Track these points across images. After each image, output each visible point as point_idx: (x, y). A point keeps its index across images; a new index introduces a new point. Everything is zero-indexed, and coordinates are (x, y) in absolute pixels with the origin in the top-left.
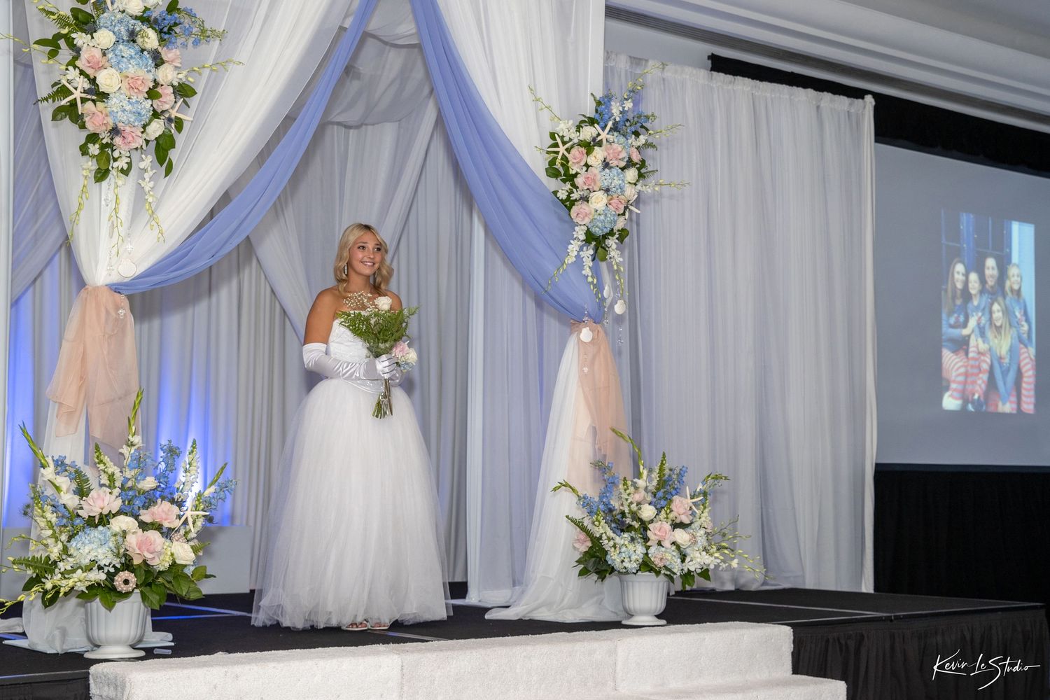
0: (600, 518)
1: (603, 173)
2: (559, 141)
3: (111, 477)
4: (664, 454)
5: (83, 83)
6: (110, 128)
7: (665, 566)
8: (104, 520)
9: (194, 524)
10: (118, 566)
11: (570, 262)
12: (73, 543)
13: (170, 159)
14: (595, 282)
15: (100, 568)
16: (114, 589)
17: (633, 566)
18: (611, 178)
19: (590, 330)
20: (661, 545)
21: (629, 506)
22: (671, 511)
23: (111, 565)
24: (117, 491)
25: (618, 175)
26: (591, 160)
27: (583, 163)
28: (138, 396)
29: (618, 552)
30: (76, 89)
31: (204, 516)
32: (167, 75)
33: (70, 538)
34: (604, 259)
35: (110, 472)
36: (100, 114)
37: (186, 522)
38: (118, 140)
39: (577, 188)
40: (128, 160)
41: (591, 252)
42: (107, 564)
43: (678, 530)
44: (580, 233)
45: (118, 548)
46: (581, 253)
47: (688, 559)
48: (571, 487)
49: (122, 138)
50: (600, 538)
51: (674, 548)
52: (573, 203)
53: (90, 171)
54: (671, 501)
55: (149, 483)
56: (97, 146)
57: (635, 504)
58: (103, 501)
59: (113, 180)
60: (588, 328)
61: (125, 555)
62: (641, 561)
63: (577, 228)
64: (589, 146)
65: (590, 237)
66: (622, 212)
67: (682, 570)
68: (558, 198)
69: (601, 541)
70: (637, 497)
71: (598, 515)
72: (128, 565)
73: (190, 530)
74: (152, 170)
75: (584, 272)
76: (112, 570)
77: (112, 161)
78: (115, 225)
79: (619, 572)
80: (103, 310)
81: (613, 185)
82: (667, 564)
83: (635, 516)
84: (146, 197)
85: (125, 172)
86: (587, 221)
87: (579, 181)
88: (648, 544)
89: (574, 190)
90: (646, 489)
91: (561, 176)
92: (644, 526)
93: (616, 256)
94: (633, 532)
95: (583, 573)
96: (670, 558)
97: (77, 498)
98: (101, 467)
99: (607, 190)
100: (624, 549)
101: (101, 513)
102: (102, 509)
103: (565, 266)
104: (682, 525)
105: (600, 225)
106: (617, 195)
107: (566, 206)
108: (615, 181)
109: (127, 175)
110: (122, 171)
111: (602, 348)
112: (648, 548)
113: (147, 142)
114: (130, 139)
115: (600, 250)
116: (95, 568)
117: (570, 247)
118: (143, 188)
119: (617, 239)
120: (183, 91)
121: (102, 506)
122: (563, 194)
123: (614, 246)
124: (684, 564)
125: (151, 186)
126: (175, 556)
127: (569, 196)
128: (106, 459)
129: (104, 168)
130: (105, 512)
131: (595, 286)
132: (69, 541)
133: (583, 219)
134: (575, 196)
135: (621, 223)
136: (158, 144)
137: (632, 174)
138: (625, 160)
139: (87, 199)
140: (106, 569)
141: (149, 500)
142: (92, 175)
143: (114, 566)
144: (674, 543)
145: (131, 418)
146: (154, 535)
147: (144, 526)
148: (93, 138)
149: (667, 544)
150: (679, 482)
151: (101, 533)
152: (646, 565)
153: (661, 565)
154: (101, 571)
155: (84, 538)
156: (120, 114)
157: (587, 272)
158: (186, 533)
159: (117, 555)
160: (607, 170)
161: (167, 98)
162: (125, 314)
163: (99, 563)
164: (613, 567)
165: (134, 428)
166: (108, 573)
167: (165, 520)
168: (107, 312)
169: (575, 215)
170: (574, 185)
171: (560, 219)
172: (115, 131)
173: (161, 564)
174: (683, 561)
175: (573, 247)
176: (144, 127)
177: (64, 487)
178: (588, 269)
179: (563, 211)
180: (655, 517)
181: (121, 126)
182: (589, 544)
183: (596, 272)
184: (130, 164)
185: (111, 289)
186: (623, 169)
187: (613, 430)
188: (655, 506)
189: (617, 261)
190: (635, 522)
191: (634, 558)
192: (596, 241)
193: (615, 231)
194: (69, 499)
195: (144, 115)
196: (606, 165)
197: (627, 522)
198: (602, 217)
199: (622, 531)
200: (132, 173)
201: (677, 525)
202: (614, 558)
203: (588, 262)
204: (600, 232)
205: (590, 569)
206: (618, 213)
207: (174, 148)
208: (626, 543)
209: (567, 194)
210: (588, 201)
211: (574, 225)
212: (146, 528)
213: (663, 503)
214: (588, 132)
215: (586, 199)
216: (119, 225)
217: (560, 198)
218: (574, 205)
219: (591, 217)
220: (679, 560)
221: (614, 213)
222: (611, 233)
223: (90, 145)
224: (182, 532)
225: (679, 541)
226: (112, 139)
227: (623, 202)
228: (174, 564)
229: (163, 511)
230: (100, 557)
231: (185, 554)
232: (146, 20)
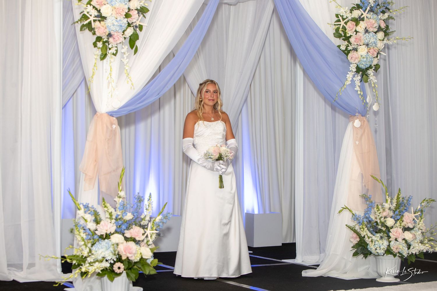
0: (364, 227)
1: (365, 36)
2: (340, 18)
3: (111, 214)
4: (400, 189)
5: (94, 13)
6: (107, 34)
7: (399, 252)
8: (107, 236)
9: (151, 237)
10: (115, 260)
11: (348, 84)
12: (94, 248)
13: (136, 46)
14: (362, 94)
15: (107, 261)
16: (113, 271)
17: (382, 252)
18: (370, 38)
19: (359, 121)
20: (397, 241)
21: (380, 219)
22: (403, 221)
23: (112, 259)
24: (113, 221)
25: (373, 36)
26: (358, 29)
27: (354, 30)
28: (122, 171)
29: (374, 244)
30: (91, 16)
31: (156, 233)
32: (136, 3)
33: (93, 245)
34: (366, 81)
35: (110, 212)
36: (102, 27)
37: (147, 236)
38: (111, 40)
39: (351, 44)
40: (116, 49)
41: (359, 78)
42: (110, 259)
43: (406, 232)
44: (353, 68)
45: (115, 251)
46: (354, 78)
47: (411, 247)
48: (348, 209)
49: (113, 39)
50: (364, 237)
51: (404, 242)
52: (349, 52)
53: (98, 55)
54: (403, 216)
55: (129, 216)
56: (101, 43)
57: (383, 218)
58: (107, 226)
59: (109, 59)
60: (358, 120)
61: (118, 254)
62: (386, 249)
63: (351, 65)
64: (357, 21)
65: (359, 69)
66: (376, 56)
67: (408, 254)
68: (341, 49)
69: (364, 239)
70: (385, 214)
71: (363, 225)
72: (119, 259)
73: (149, 241)
74: (127, 53)
75: (356, 89)
77: (108, 49)
78: (110, 82)
79: (374, 254)
80: (105, 126)
81: (370, 42)
82: (400, 250)
83: (383, 225)
84: (125, 67)
86: (357, 61)
87: (352, 40)
88: (390, 240)
89: (350, 45)
90: (390, 209)
91: (342, 37)
92: (388, 229)
93: (373, 79)
94: (382, 233)
95: (355, 254)
96: (401, 248)
97: (95, 225)
98: (106, 209)
99: (367, 45)
100: (377, 243)
101: (106, 233)
102: (107, 230)
103: (345, 86)
104: (408, 229)
105: (364, 63)
106: (373, 47)
107: (345, 53)
108: (372, 40)
109: (115, 56)
110: (113, 54)
111: (366, 130)
112: (390, 242)
113: (125, 38)
114: (117, 39)
115: (364, 76)
116: (104, 261)
117: (348, 76)
118: (123, 62)
119: (374, 70)
120: (143, 11)
121: (107, 229)
122: (343, 47)
123: (372, 74)
124: (409, 250)
125: (127, 61)
126: (142, 254)
127: (346, 49)
128: (108, 205)
129: (105, 53)
130: (108, 232)
131: (362, 96)
132: (92, 247)
133: (355, 60)
134: (350, 48)
135: (375, 62)
136: (130, 39)
137: (381, 35)
138: (377, 28)
139: (97, 70)
140: (109, 262)
141: (129, 225)
142: (99, 58)
143: (113, 260)
144: (404, 239)
145: (119, 183)
146: (132, 244)
147: (127, 239)
148: (99, 39)
149: (400, 240)
150: (407, 204)
151: (107, 243)
152: (389, 251)
153: (396, 251)
154: (107, 262)
155: (98, 246)
156: (111, 27)
157: (357, 88)
158: (148, 241)
159: (115, 254)
160: (367, 34)
161: (135, 16)
162: (115, 127)
163: (106, 258)
164: (371, 252)
165: (121, 188)
166: (111, 263)
167: (137, 236)
168: (107, 126)
169: (350, 58)
170: (349, 42)
171: (343, 61)
172: (110, 35)
173: (135, 258)
174: (409, 248)
175: (350, 76)
176: (124, 32)
177: (89, 220)
178: (358, 87)
179: (343, 56)
180: (394, 225)
181: (112, 33)
182: (358, 240)
183: (362, 88)
184: (117, 51)
185: (109, 114)
186: (376, 33)
187: (372, 176)
188: (394, 219)
189: (374, 82)
190: (383, 228)
191: (382, 247)
192: (362, 71)
193: (372, 66)
194: (92, 226)
195: (123, 26)
196: (367, 31)
197: (379, 228)
198: (365, 59)
199: (376, 232)
200: (118, 55)
201: (406, 229)
202: (371, 247)
203: (358, 83)
204: (364, 67)
205: (359, 252)
206: (373, 56)
207: (138, 39)
208: (378, 239)
209: (346, 47)
210: (357, 51)
211: (349, 63)
212: (128, 240)
213: (398, 217)
214: (356, 13)
215: (356, 50)
216: (112, 81)
217: (342, 50)
218: (349, 53)
219: (359, 59)
220: (407, 249)
221: (371, 57)
222: (370, 67)
223: (98, 43)
224: (145, 241)
225: (407, 238)
226: (108, 39)
227: (376, 51)
228: (142, 258)
229: (136, 232)
230: (106, 256)
231: (147, 253)
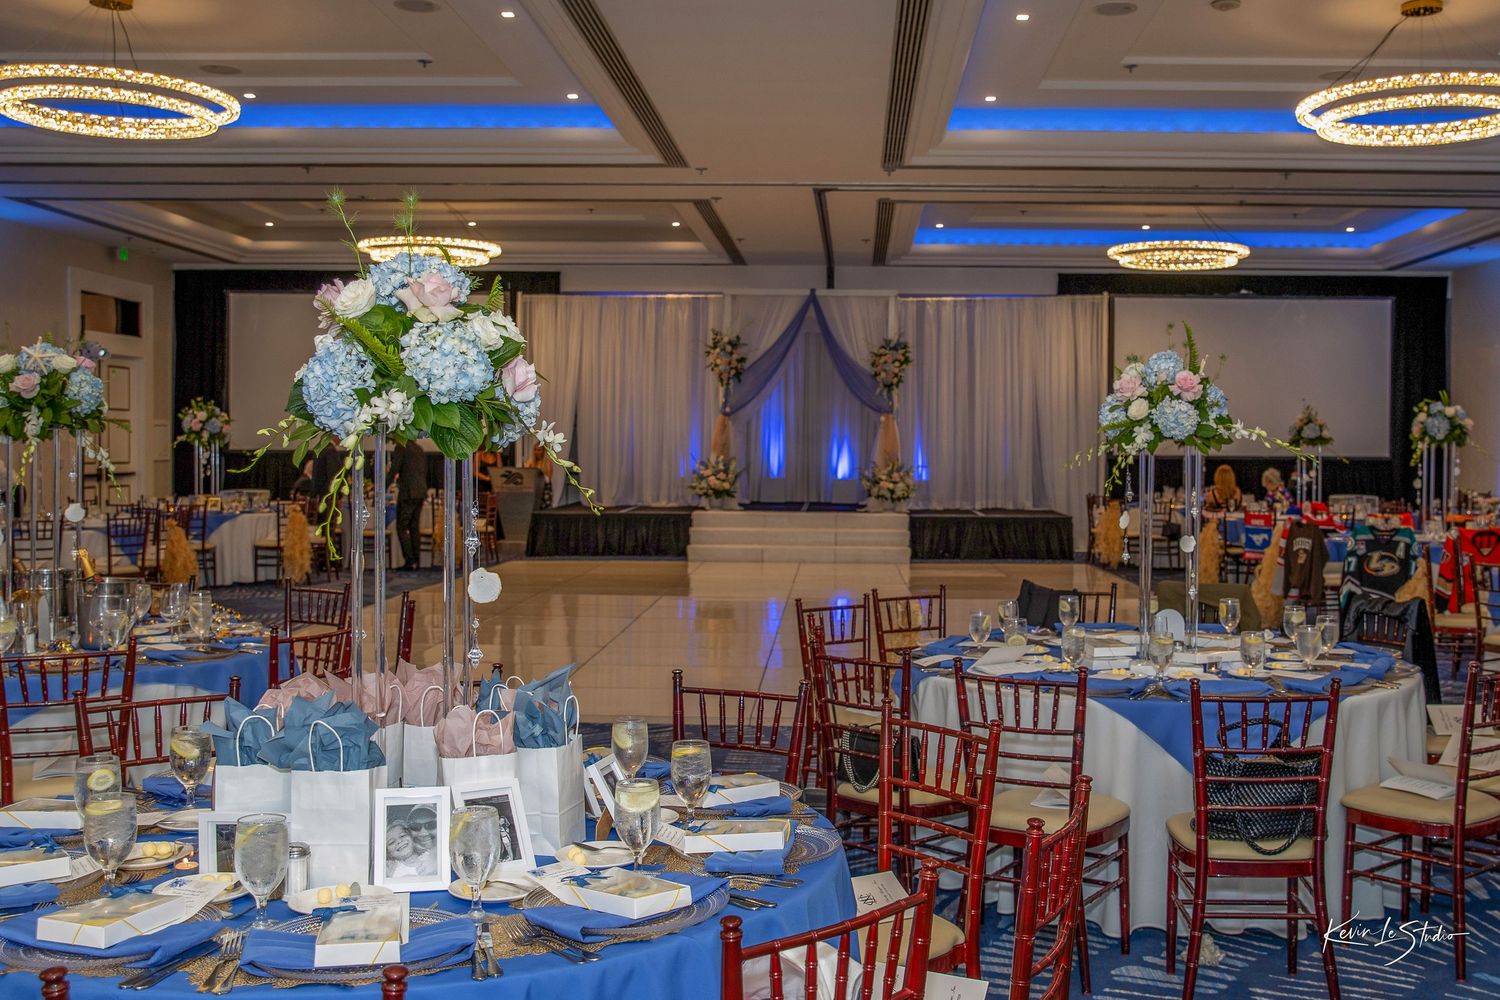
1: (884, 366)
2: (873, 354)
5: (714, 363)
11: (877, 395)
30: (712, 364)
32: (735, 357)
47: (895, 494)
64: (881, 355)
65: (885, 386)
99: (885, 371)
104: (895, 483)
120: (741, 360)
135: (895, 380)
137: (897, 364)
144: (888, 488)
157: (885, 397)
161: (734, 364)
174: (892, 494)
175: (878, 390)
192: (888, 387)
196: (885, 362)
204: (889, 383)
209: (875, 372)
211: (878, 383)
214: (882, 351)
222: (892, 384)
229: (722, 475)
231: (726, 486)
232: (730, 343)
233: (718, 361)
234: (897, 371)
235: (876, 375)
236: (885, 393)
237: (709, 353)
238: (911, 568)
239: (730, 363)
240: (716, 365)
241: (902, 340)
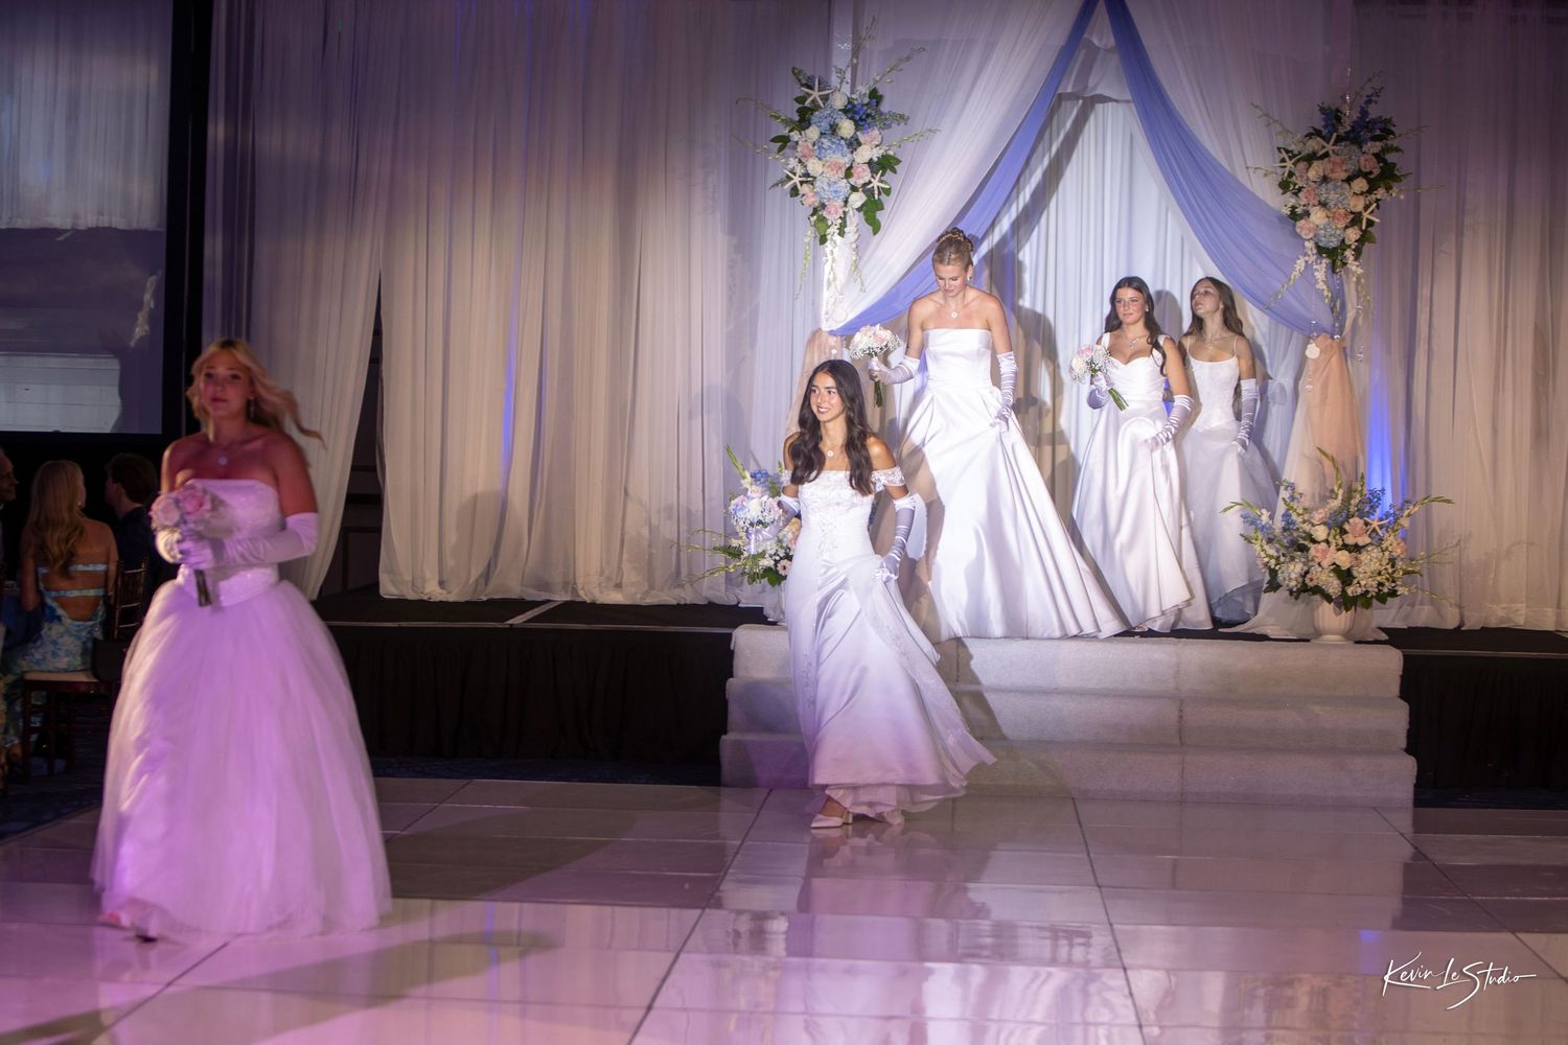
1: (1320, 188)
2: (1284, 155)
5: (799, 170)
6: (819, 203)
10: (782, 555)
13: (879, 219)
14: (1330, 296)
15: (770, 556)
16: (777, 572)
18: (1327, 193)
20: (1320, 566)
22: (1345, 533)
25: (1340, 188)
26: (1312, 174)
27: (1306, 177)
29: (1281, 570)
30: (795, 174)
32: (866, 153)
38: (825, 213)
41: (1324, 265)
43: (1340, 552)
44: (1309, 245)
46: (1312, 267)
47: (1355, 581)
49: (829, 211)
52: (1297, 218)
53: (811, 238)
56: (815, 217)
60: (1314, 344)
63: (1307, 244)
64: (1311, 159)
65: (1321, 250)
66: (1346, 224)
75: (1317, 287)
76: (778, 558)
77: (827, 228)
81: (1331, 199)
85: (842, 233)
86: (1311, 236)
87: (1301, 196)
88: (1310, 564)
89: (1298, 205)
91: (1291, 190)
93: (1354, 268)
96: (1325, 578)
99: (1325, 205)
100: (1284, 567)
103: (1292, 282)
104: (1355, 549)
105: (1323, 239)
106: (1336, 209)
107: (1291, 221)
108: (1333, 195)
109: (843, 236)
114: (832, 211)
115: (1337, 261)
116: (766, 556)
117: (1298, 261)
119: (1353, 250)
120: (884, 165)
122: (1285, 209)
123: (1352, 258)
127: (1294, 208)
129: (823, 234)
131: (1331, 300)
133: (1308, 234)
134: (1299, 211)
135: (1353, 235)
136: (864, 209)
137: (1360, 184)
138: (1352, 171)
140: (773, 557)
142: (813, 241)
143: (778, 555)
144: (1333, 565)
149: (1325, 564)
156: (823, 193)
157: (1321, 286)
159: (782, 547)
160: (1326, 185)
161: (863, 175)
166: (775, 560)
169: (1300, 229)
172: (823, 206)
175: (1300, 264)
176: (846, 200)
178: (1321, 283)
179: (1288, 226)
180: (1327, 538)
181: (826, 202)
184: (841, 229)
185: (831, 334)
186: (1349, 180)
188: (1328, 527)
190: (1307, 542)
191: (1293, 576)
192: (1333, 255)
193: (1348, 243)
195: (843, 192)
196: (1325, 179)
197: (1300, 542)
198: (1322, 232)
201: (1345, 547)
203: (1322, 275)
204: (1331, 245)
206: (1341, 226)
207: (882, 209)
209: (1290, 209)
210: (1309, 217)
211: (1303, 238)
214: (1314, 144)
215: (1307, 214)
217: (1285, 214)
219: (1314, 232)
222: (1343, 245)
225: (1337, 563)
226: (822, 212)
227: (1343, 215)
230: (769, 548)
232: (849, 110)
233: (814, 167)
234: (1358, 205)
235: (1294, 216)
236: (1321, 271)
237: (784, 141)
238: (1419, 826)
239: (848, 173)
240: (808, 179)
241: (1374, 112)
